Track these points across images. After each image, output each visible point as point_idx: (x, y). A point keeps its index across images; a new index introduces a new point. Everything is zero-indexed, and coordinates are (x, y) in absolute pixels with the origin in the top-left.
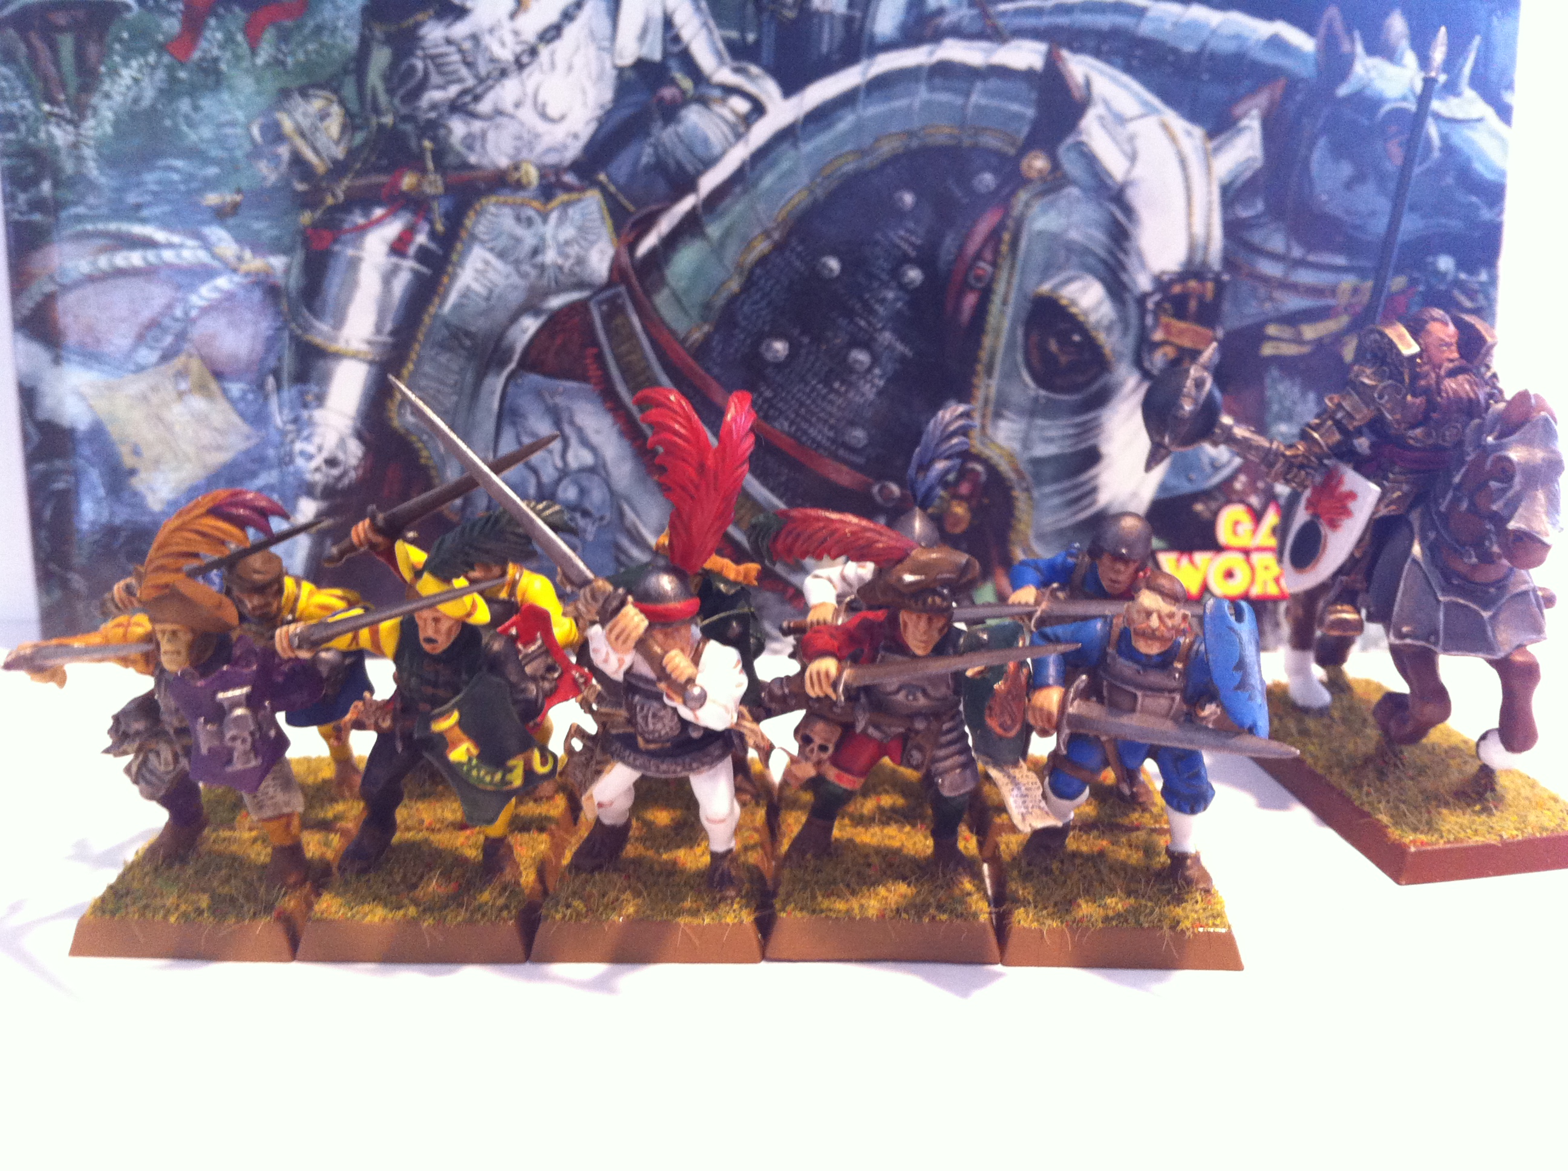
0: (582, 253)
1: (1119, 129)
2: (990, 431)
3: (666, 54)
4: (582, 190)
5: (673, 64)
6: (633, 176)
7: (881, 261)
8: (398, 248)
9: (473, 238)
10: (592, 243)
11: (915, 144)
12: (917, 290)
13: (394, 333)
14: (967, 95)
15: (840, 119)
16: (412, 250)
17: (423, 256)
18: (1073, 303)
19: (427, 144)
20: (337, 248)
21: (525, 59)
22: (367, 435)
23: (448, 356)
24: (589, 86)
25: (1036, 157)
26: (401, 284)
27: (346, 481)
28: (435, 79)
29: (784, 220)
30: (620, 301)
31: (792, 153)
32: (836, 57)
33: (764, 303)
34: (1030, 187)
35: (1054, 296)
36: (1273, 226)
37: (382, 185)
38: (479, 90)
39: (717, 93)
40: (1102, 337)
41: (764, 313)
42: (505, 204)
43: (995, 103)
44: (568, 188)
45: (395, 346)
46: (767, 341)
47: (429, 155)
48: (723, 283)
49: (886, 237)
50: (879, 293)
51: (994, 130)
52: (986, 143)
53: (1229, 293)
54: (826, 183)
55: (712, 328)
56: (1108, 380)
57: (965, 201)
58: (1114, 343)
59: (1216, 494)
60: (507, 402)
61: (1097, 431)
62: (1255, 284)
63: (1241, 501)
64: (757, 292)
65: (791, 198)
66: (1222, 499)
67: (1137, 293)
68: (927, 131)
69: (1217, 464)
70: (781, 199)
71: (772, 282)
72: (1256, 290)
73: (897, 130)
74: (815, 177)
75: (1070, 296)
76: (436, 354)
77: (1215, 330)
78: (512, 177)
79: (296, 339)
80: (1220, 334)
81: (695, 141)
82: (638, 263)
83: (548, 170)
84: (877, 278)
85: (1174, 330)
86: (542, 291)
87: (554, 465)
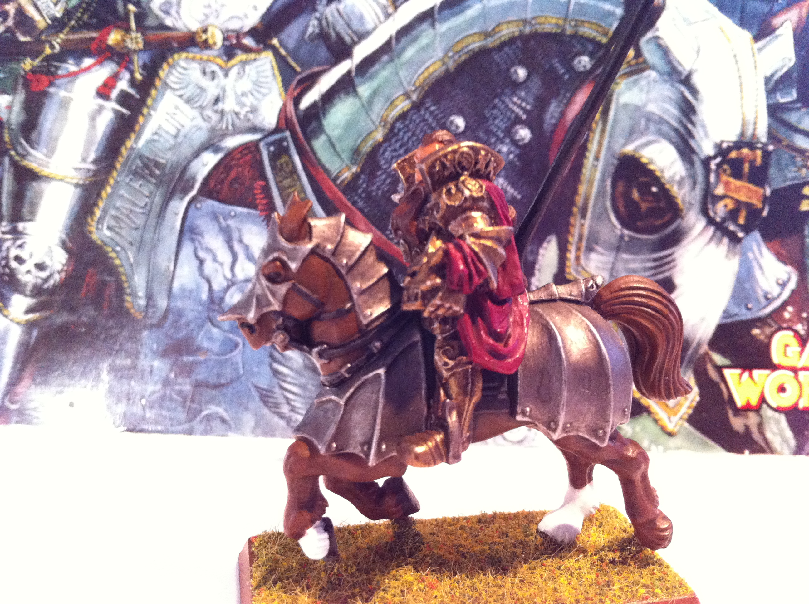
0: (255, 102)
2: (583, 261)
4: (258, 51)
6: (301, 41)
7: (497, 122)
8: (103, 92)
10: (264, 95)
11: (528, 30)
12: (526, 146)
13: (94, 162)
16: (114, 94)
17: (124, 99)
18: (651, 162)
19: (131, 7)
20: (52, 90)
22: (70, 245)
23: (140, 182)
27: (51, 282)
29: (421, 86)
30: (285, 144)
31: (431, 31)
35: (637, 155)
36: (804, 110)
37: (92, 39)
40: (675, 190)
42: (193, 59)
43: (591, 2)
44: (247, 50)
45: (96, 173)
47: (132, 17)
48: (369, 134)
49: (503, 102)
50: (496, 146)
51: (591, 23)
52: (585, 32)
53: (773, 160)
54: (456, 57)
55: (359, 170)
56: (679, 224)
57: (566, 77)
58: (685, 195)
59: (770, 321)
60: (188, 223)
61: (671, 265)
62: (794, 154)
63: (790, 329)
64: (396, 141)
65: (428, 68)
66: (775, 327)
67: (702, 156)
68: (539, 20)
69: (769, 296)
70: (420, 67)
71: (409, 134)
72: (794, 157)
73: (514, 18)
74: (448, 51)
75: (649, 156)
76: (131, 180)
77: (764, 189)
78: (201, 37)
79: (14, 164)
80: (768, 192)
81: (352, 17)
82: (301, 114)
83: (230, 34)
84: (494, 135)
85: (732, 187)
86: (220, 133)
87: (224, 276)
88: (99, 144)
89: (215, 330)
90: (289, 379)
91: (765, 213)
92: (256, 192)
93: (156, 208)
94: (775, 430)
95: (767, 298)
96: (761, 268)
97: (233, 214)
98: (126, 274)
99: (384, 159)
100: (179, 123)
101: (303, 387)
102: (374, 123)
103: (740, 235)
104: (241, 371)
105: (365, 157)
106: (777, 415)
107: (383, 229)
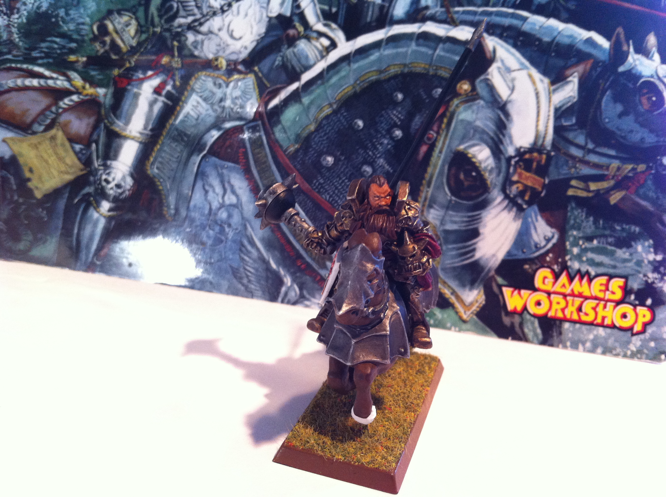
0: (243, 103)
1: (508, 75)
2: (425, 213)
3: (293, 13)
4: (246, 74)
5: (296, 18)
6: (271, 69)
7: (383, 125)
8: (157, 91)
9: (193, 90)
10: (248, 99)
11: (406, 70)
12: (398, 140)
13: (152, 130)
14: (435, 50)
15: (371, 54)
16: (164, 92)
17: (169, 96)
18: (474, 156)
19: (176, 43)
21: (225, 8)
22: (135, 176)
23: (176, 144)
24: (254, 24)
25: (465, 84)
26: (157, 107)
27: (124, 196)
28: (182, 13)
29: (339, 100)
30: (258, 128)
31: (347, 68)
32: (374, 24)
33: (325, 138)
34: (460, 97)
35: (466, 152)
36: (579, 131)
37: (153, 60)
38: (202, 20)
39: (315, 35)
40: (487, 175)
41: (324, 142)
42: (209, 76)
43: (448, 55)
44: (240, 72)
45: (152, 136)
46: (324, 156)
47: (176, 49)
48: (307, 126)
49: (387, 114)
50: (380, 140)
51: (445, 68)
52: (441, 74)
53: (553, 162)
54: (361, 84)
55: (299, 147)
56: (487, 197)
57: (427, 101)
58: (492, 179)
59: (536, 261)
60: (200, 169)
61: (478, 221)
62: (567, 158)
63: (549, 267)
64: (322, 132)
65: (344, 89)
66: (539, 265)
67: (507, 156)
68: (413, 65)
69: (538, 246)
70: (340, 88)
71: (330, 128)
72: (567, 161)
73: (399, 63)
74: (356, 81)
75: (473, 153)
76: (171, 142)
77: (544, 178)
78: (214, 63)
79: (106, 128)
80: (547, 181)
81: (301, 56)
82: (268, 111)
83: (231, 62)
84: (380, 133)
85: (523, 176)
86: (222, 119)
87: (218, 201)
88: (154, 121)
89: (211, 232)
90: (249, 264)
91: (543, 194)
92: (240, 155)
93: (183, 160)
94: (530, 327)
95: (536, 247)
96: (535, 228)
97: (226, 166)
98: (165, 195)
100: (199, 111)
101: (257, 270)
103: (525, 206)
104: (223, 256)
106: (532, 319)
107: (310, 183)
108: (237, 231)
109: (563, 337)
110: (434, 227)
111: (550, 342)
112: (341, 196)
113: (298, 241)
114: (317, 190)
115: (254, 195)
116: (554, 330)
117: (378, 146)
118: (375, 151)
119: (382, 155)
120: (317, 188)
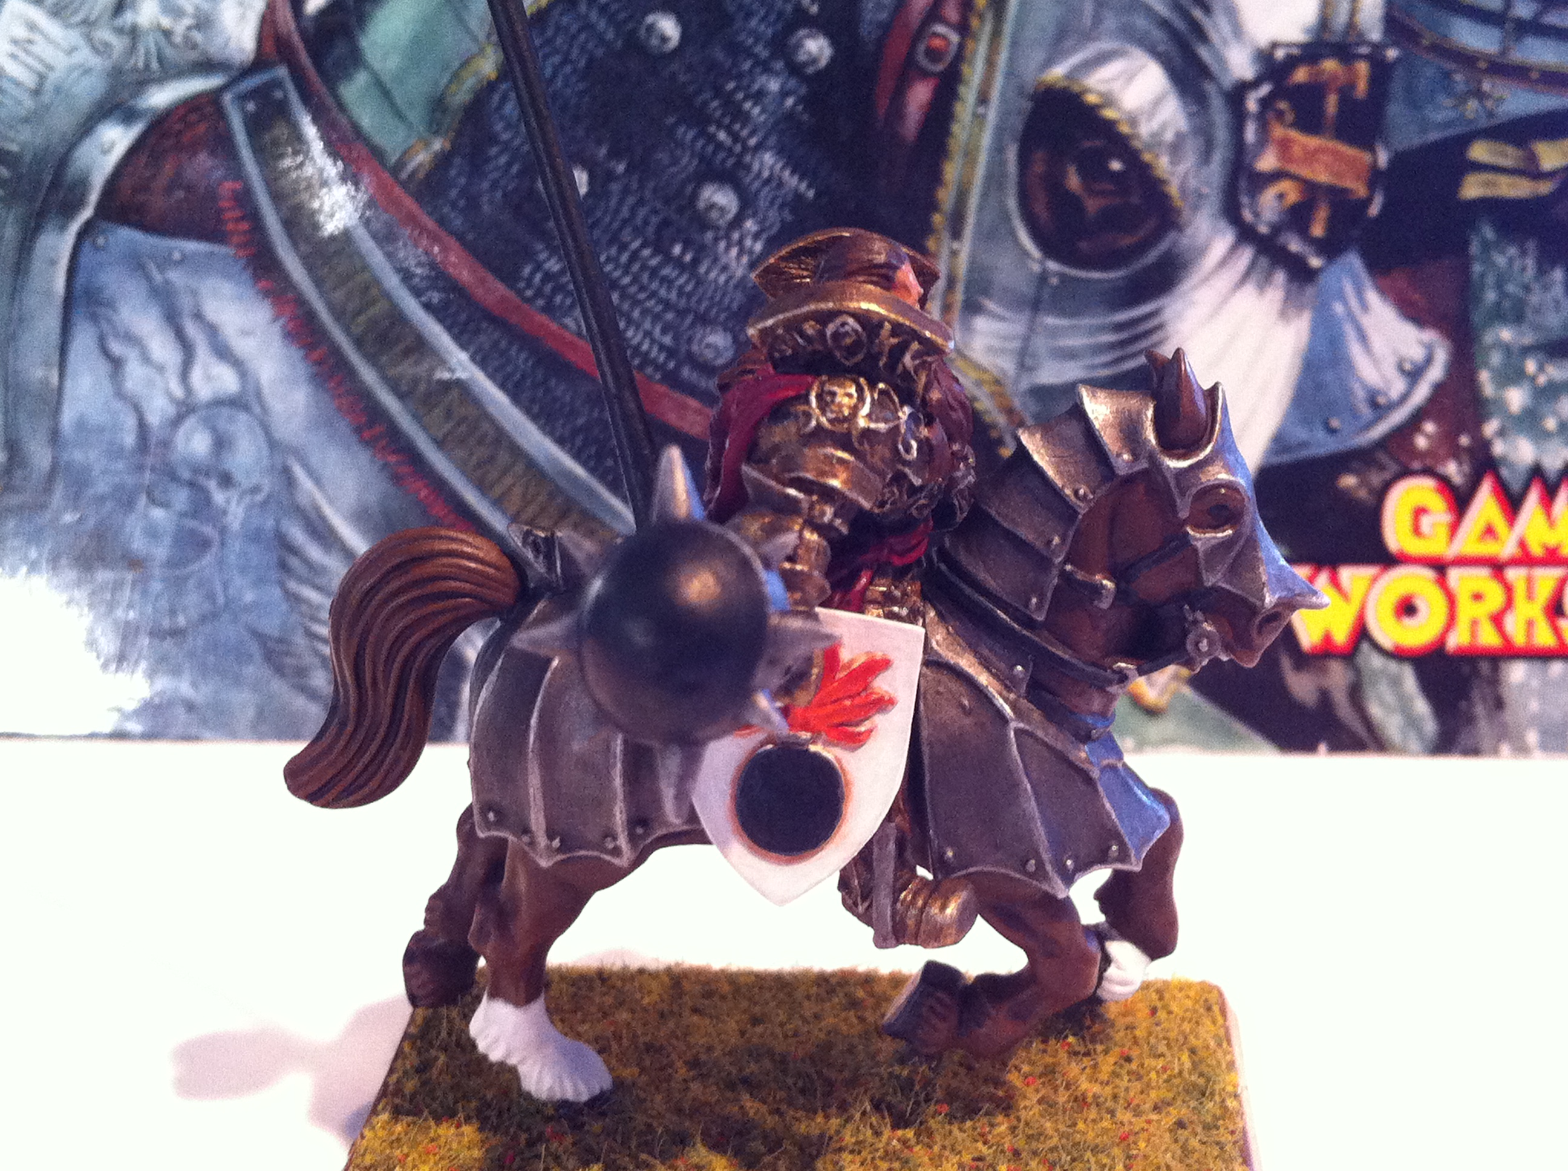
18: (1109, 101)
30: (278, 94)
35: (1076, 88)
40: (1163, 164)
48: (466, 63)
50: (753, 81)
55: (448, 146)
56: (1175, 244)
58: (1186, 175)
59: (1381, 457)
61: (1155, 338)
62: (1449, 65)
63: (1428, 471)
66: (1393, 468)
67: (1227, 82)
69: (1381, 400)
75: (1103, 88)
77: (1373, 151)
80: (1383, 159)
82: (309, 25)
84: (749, 53)
85: (1297, 150)
86: (135, 77)
87: (169, 394)
91: (1374, 210)
94: (1389, 698)
95: (1374, 404)
96: (1363, 338)
97: (177, 256)
99: (502, 118)
100: (41, 61)
102: (475, 39)
103: (1315, 262)
104: (221, 600)
105: (460, 115)
106: (1394, 666)
107: (510, 278)
108: (259, 498)
109: (1508, 716)
110: (997, 382)
111: (1464, 739)
112: (636, 314)
113: (498, 503)
114: (541, 302)
115: (302, 353)
116: (1476, 694)
117: (747, 105)
118: (737, 127)
119: (766, 138)
120: (539, 293)
